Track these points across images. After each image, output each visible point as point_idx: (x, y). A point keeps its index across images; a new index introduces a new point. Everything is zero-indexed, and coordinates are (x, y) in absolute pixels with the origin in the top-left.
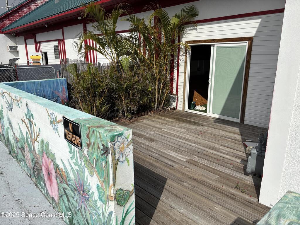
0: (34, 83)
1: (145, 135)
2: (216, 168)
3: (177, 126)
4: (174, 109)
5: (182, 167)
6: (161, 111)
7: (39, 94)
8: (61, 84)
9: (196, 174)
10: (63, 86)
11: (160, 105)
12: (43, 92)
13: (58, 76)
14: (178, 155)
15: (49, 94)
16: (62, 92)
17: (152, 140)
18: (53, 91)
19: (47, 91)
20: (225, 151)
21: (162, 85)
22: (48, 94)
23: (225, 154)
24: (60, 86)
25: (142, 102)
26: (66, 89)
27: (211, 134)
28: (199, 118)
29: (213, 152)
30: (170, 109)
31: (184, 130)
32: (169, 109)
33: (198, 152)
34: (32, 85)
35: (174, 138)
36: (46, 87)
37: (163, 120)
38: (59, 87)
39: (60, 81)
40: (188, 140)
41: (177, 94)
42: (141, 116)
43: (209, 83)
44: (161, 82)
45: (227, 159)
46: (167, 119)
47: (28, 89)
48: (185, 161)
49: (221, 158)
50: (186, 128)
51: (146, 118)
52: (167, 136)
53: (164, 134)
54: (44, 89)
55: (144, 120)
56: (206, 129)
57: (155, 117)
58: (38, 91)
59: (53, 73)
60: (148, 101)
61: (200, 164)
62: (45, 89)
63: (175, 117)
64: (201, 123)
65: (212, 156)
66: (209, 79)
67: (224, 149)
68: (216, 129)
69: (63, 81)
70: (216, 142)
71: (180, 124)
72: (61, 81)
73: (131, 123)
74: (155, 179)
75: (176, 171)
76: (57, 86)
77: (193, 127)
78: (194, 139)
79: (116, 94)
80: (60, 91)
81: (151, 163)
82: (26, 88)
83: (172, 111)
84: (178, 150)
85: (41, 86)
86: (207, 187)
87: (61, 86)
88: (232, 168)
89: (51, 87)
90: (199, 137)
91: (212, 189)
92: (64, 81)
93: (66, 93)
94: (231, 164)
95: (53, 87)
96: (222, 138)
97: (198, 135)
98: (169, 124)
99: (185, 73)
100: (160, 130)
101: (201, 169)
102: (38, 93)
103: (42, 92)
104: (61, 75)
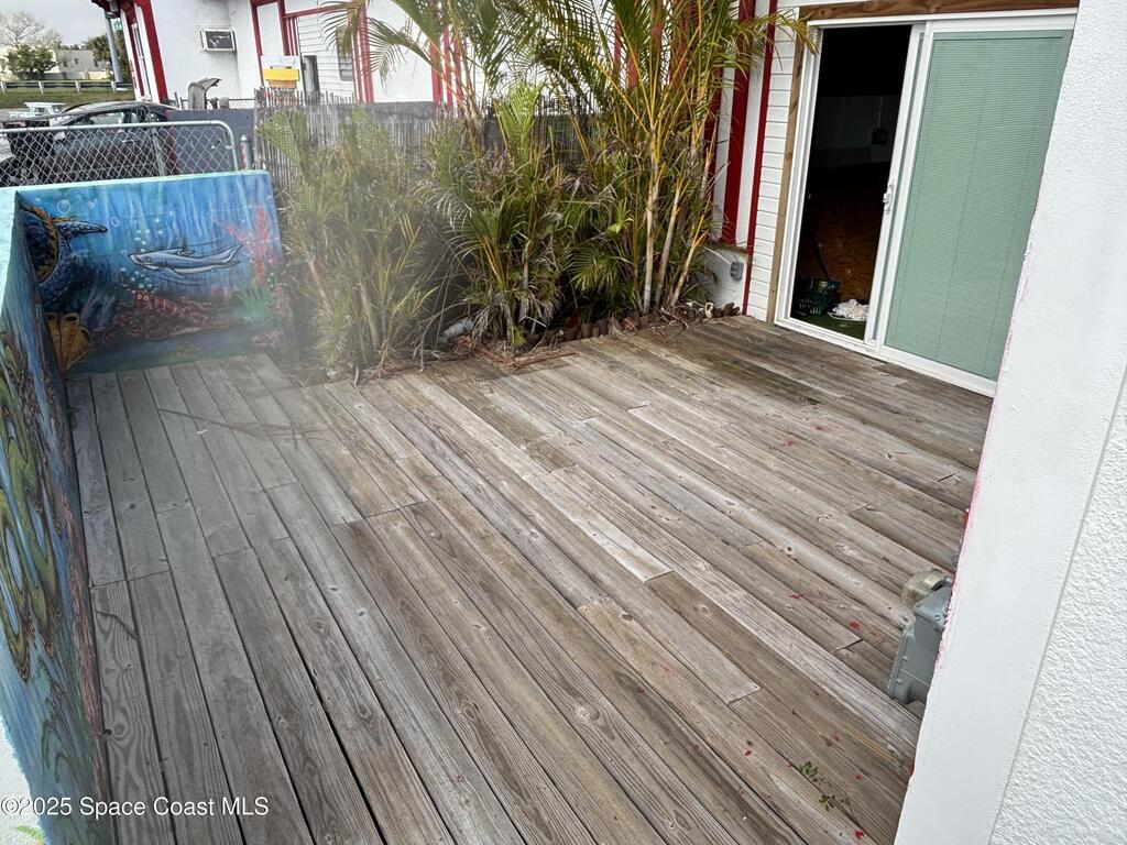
0: (136, 190)
1: (543, 429)
2: (766, 639)
3: (702, 396)
4: (731, 311)
5: (615, 615)
6: (670, 318)
7: (160, 232)
8: (247, 196)
9: (656, 660)
10: (257, 202)
11: (664, 295)
12: (174, 225)
13: (246, 160)
14: (628, 544)
15: (201, 235)
16: (253, 226)
17: (555, 459)
18: (215, 224)
19: (194, 224)
20: (859, 546)
21: (675, 208)
22: (196, 234)
23: (848, 563)
24: (244, 201)
25: (583, 281)
26: (272, 215)
27: (832, 450)
28: (817, 366)
29: (799, 547)
30: (714, 311)
31: (720, 422)
32: (708, 313)
33: (729, 538)
34: (132, 197)
35: (659, 459)
36: (189, 206)
37: (658, 361)
38: (241, 207)
39: (244, 184)
40: (712, 471)
41: (749, 251)
42: (575, 339)
43: (886, 208)
44: (674, 194)
45: (846, 593)
46: (677, 360)
47: (117, 215)
48: (644, 580)
49: (819, 586)
50: (738, 409)
51: (589, 351)
52: (633, 445)
53: (624, 431)
54: (178, 212)
55: (578, 359)
56: (823, 424)
57: (632, 345)
58: (157, 220)
59: (227, 147)
60: (610, 277)
61: (701, 606)
62: (185, 214)
63: (718, 350)
64: (818, 388)
65: (781, 567)
66: (889, 191)
67: (855, 534)
68: (872, 424)
69: (256, 182)
70: (835, 497)
71: (718, 389)
72: (250, 182)
73: (519, 369)
74: (461, 665)
75: (575, 630)
76: (234, 201)
77: (769, 407)
78: (743, 471)
79: (468, 245)
80: (246, 223)
81: (491, 578)
82: (107, 210)
83: (720, 320)
84: (642, 521)
85: (165, 202)
86: (676, 741)
87: (248, 203)
88: (844, 652)
89: (207, 209)
90: (772, 462)
91: (690, 757)
92: (261, 186)
93: (271, 232)
94: (854, 626)
95: (217, 206)
96: (876, 474)
97: (772, 449)
98: (674, 384)
99: (789, 156)
100: (615, 413)
101: (696, 633)
102: (158, 229)
103: (171, 224)
104: (257, 158)
